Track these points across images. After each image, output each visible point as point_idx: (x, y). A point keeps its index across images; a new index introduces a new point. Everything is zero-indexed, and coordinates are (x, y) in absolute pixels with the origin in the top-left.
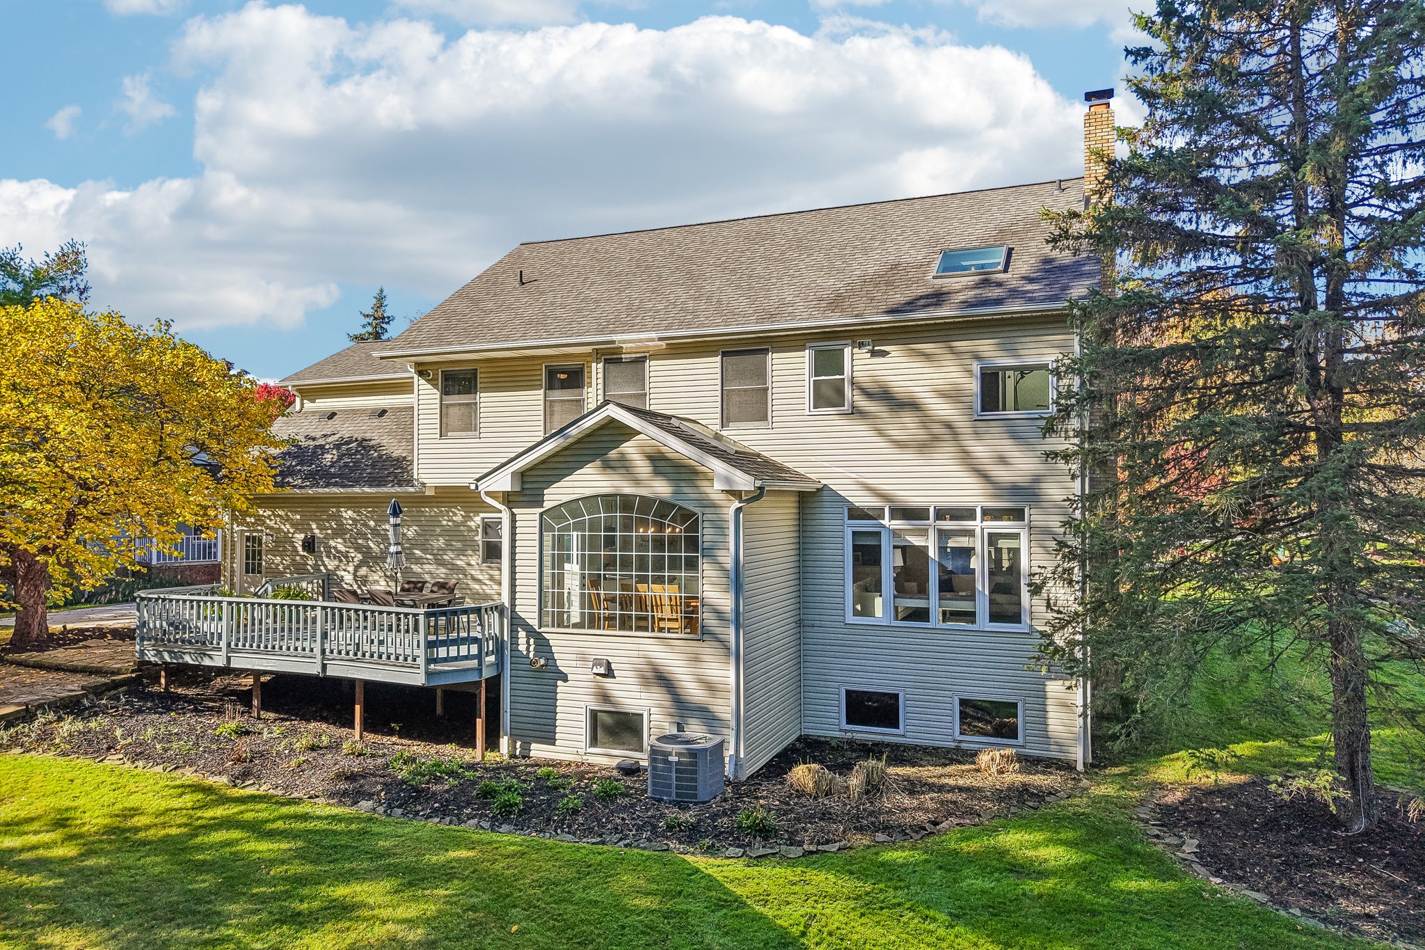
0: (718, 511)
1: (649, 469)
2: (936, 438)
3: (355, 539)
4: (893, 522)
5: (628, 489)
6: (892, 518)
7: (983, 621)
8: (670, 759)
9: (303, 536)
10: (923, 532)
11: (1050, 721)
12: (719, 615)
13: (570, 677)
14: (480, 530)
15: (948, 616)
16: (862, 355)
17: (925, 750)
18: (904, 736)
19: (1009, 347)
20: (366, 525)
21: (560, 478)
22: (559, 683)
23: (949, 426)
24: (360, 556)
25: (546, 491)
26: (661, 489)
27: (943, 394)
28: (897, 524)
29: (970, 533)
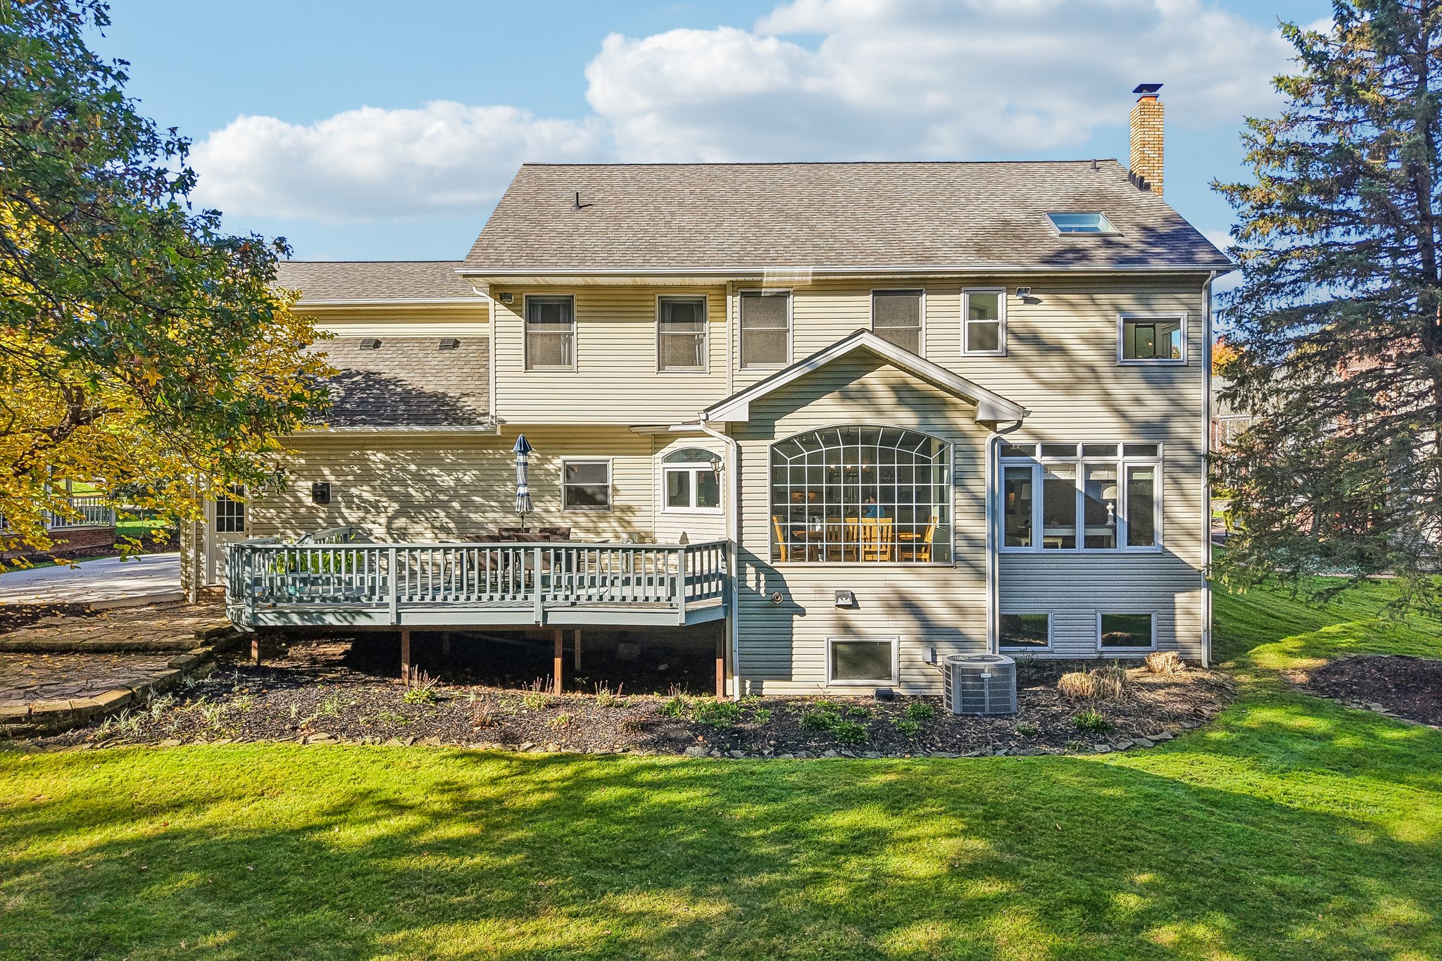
0: (970, 441)
1: (894, 400)
2: (1080, 380)
3: (389, 486)
4: (1044, 458)
5: (870, 419)
6: (1043, 454)
7: (1123, 546)
8: (983, 676)
9: (310, 484)
10: (1072, 468)
11: (1178, 628)
12: (972, 541)
13: (807, 610)
14: (561, 474)
15: (1091, 542)
16: (1016, 300)
17: (1073, 661)
18: (1052, 652)
19: (1144, 302)
20: (403, 470)
21: (793, 408)
22: (795, 617)
23: (1092, 369)
24: (396, 506)
25: (776, 423)
26: (906, 419)
27: (1086, 340)
28: (1048, 460)
29: (1112, 467)
